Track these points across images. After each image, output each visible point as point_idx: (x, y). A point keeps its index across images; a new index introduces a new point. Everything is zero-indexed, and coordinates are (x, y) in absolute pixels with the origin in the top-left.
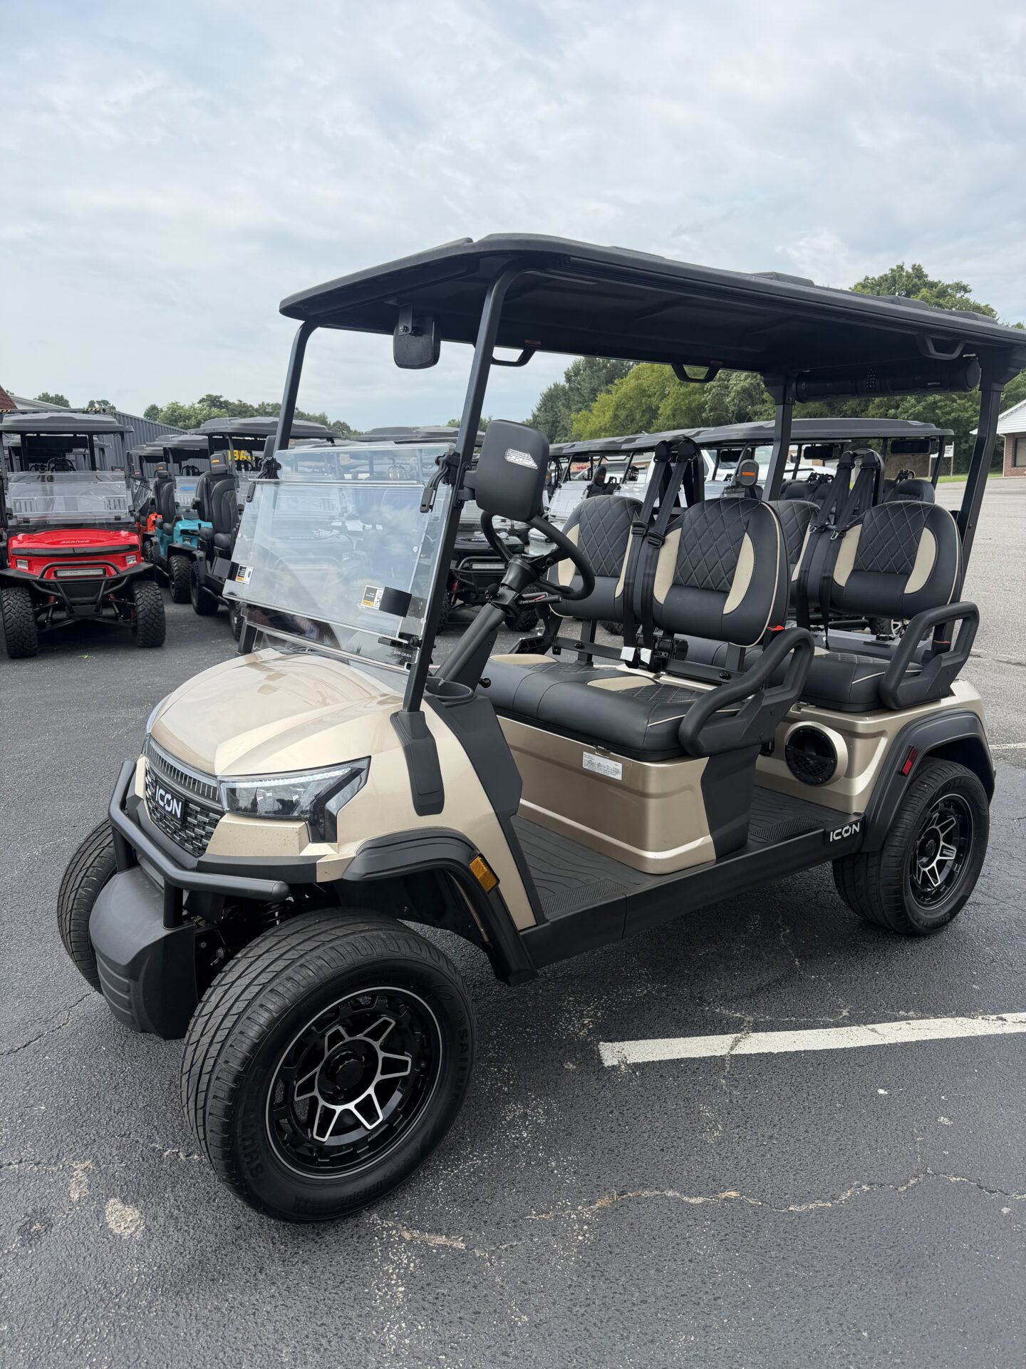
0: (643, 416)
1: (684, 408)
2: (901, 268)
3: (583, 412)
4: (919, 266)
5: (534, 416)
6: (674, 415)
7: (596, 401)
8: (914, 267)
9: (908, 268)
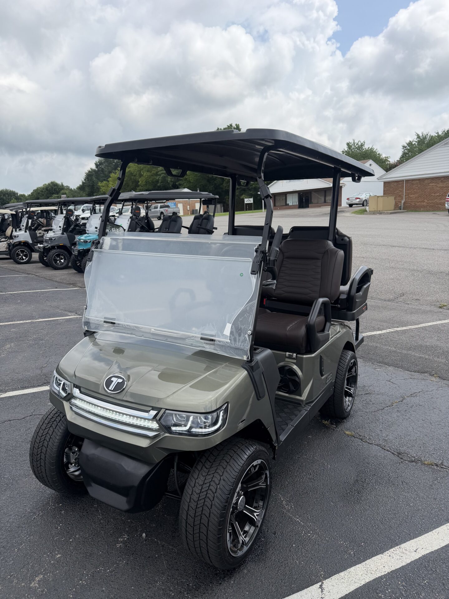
0: (132, 184)
1: (151, 182)
2: (231, 125)
3: (105, 182)
4: (238, 125)
5: (83, 182)
6: (146, 185)
7: (111, 177)
8: (236, 125)
9: (234, 125)
